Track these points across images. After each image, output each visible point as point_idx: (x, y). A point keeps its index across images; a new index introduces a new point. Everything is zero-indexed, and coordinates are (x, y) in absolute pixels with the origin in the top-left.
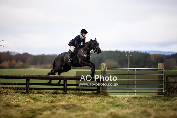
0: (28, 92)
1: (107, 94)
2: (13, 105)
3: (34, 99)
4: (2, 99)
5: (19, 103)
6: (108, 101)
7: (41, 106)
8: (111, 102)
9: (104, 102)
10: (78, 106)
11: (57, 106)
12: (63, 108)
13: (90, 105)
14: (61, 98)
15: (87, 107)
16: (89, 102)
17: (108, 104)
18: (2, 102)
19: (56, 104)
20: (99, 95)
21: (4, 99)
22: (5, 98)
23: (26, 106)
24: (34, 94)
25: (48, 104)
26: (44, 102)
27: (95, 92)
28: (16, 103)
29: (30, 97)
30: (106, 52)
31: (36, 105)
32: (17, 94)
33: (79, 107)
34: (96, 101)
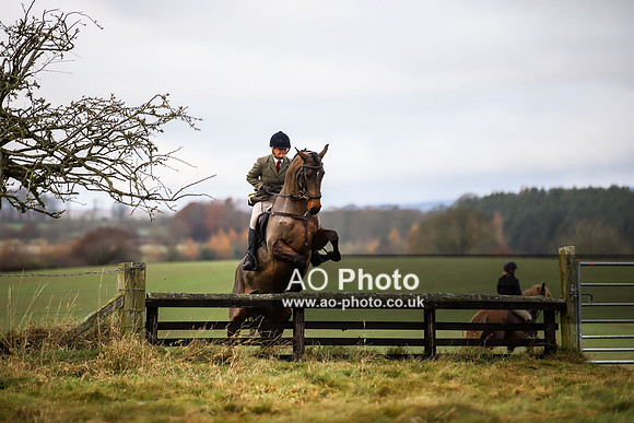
0: (298, 354)
1: (581, 356)
2: (250, 409)
3: (321, 381)
4: (210, 382)
5: (270, 395)
6: (588, 387)
7: (344, 410)
8: (598, 394)
9: (570, 393)
10: (476, 411)
11: (404, 409)
12: (423, 418)
13: (520, 408)
14: (415, 376)
15: (512, 414)
16: (517, 392)
17: (588, 402)
18: (211, 395)
19: (399, 402)
20: (553, 362)
21: (217, 384)
22: (220, 382)
23: (293, 411)
24: (320, 360)
25: (370, 402)
26: (356, 393)
27: (538, 349)
28: (257, 397)
29: (307, 376)
30: (575, 191)
31: (327, 408)
32: (263, 361)
33: (481, 413)
34: (541, 390)
